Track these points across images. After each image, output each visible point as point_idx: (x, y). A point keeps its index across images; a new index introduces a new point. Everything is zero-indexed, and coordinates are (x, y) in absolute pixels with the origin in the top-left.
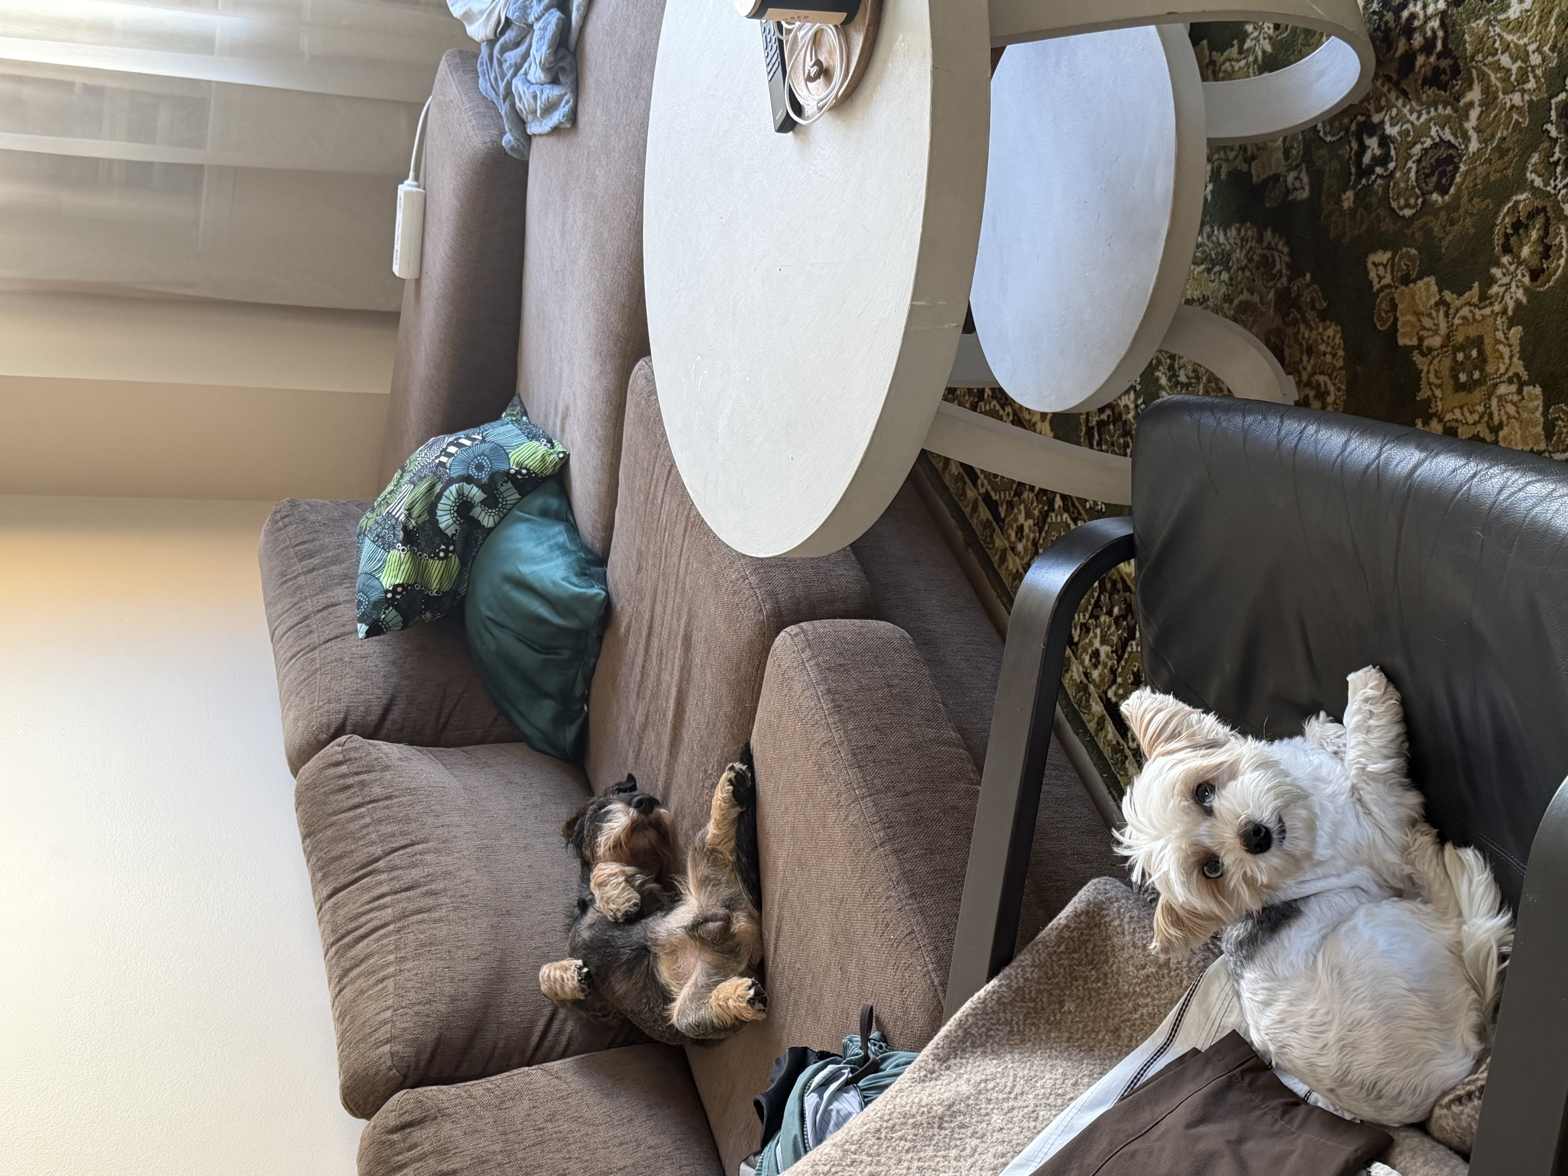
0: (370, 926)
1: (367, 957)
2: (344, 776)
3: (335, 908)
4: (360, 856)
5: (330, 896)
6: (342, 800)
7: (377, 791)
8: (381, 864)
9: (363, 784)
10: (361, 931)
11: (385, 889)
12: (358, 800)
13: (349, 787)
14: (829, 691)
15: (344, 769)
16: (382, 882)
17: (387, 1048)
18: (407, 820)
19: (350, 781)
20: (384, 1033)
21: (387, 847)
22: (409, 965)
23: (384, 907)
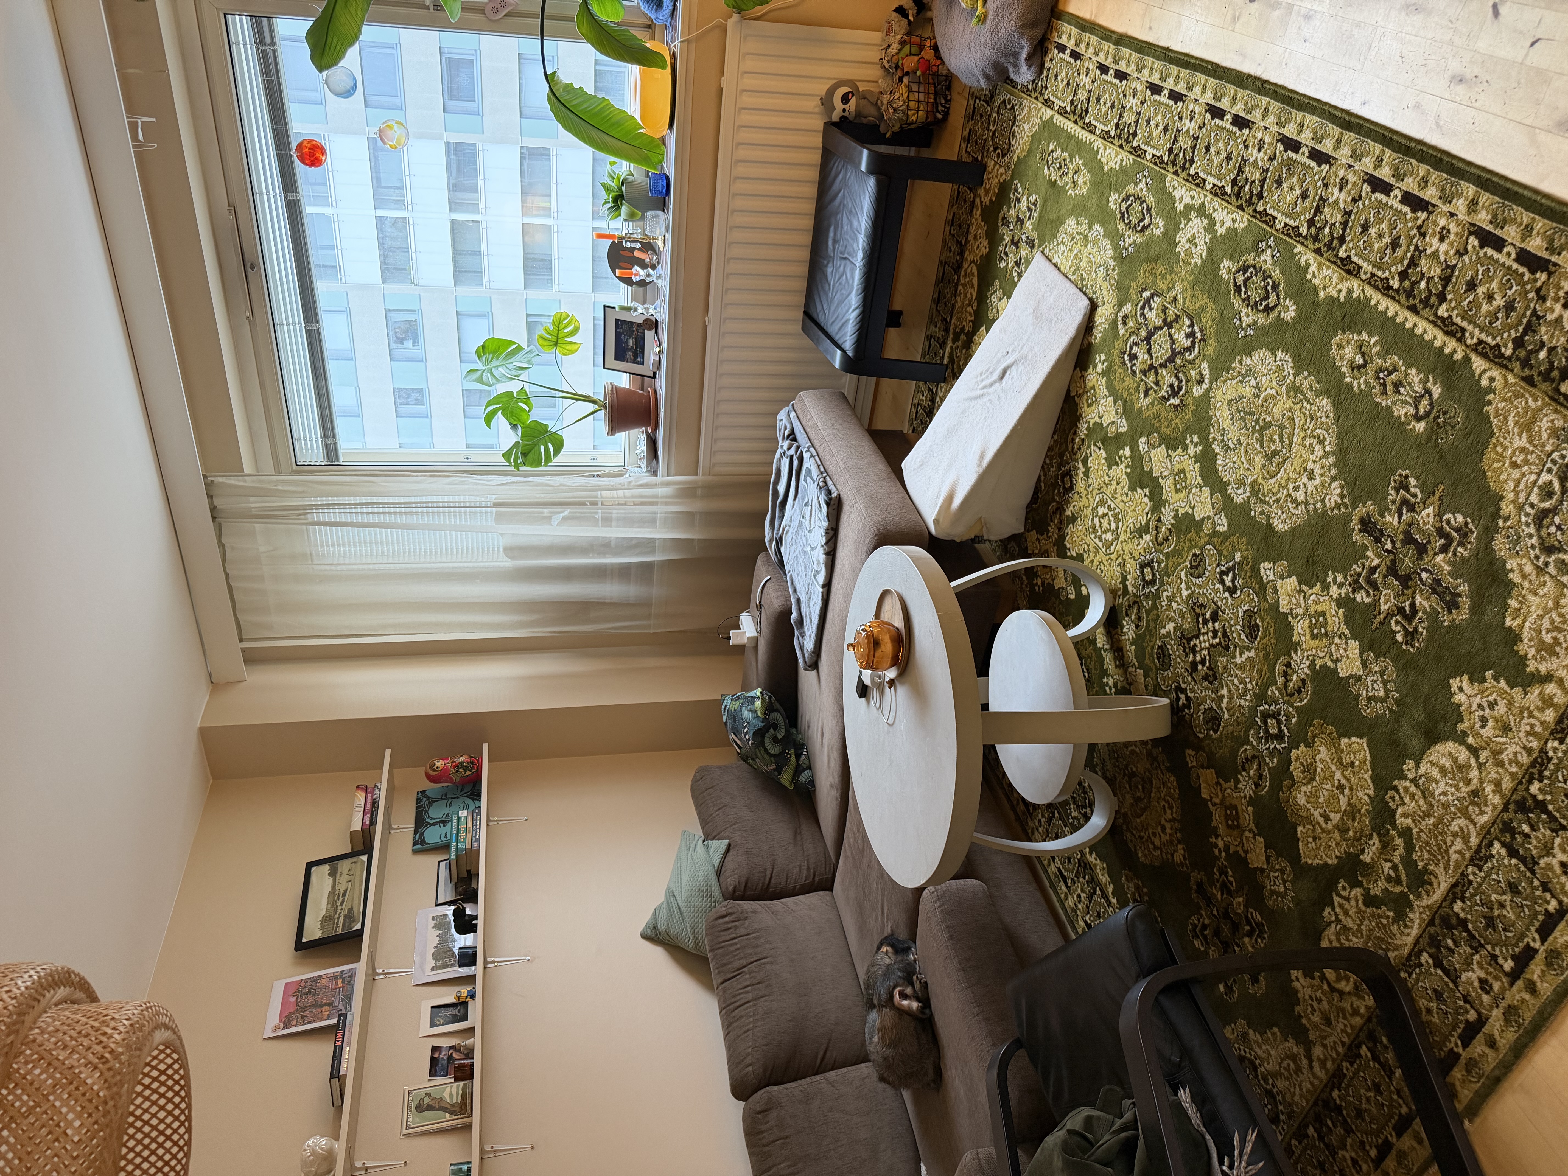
0: (741, 1002)
1: (741, 1017)
2: (727, 923)
3: (724, 990)
4: (737, 964)
5: (722, 983)
6: (726, 936)
7: (742, 931)
8: (745, 969)
9: (736, 927)
10: (738, 1004)
11: (748, 983)
12: (734, 935)
13: (729, 929)
14: (947, 927)
15: (727, 919)
16: (745, 979)
17: (750, 1068)
18: (757, 946)
19: (730, 926)
20: (749, 1060)
21: (749, 961)
22: (759, 1024)
23: (748, 992)
